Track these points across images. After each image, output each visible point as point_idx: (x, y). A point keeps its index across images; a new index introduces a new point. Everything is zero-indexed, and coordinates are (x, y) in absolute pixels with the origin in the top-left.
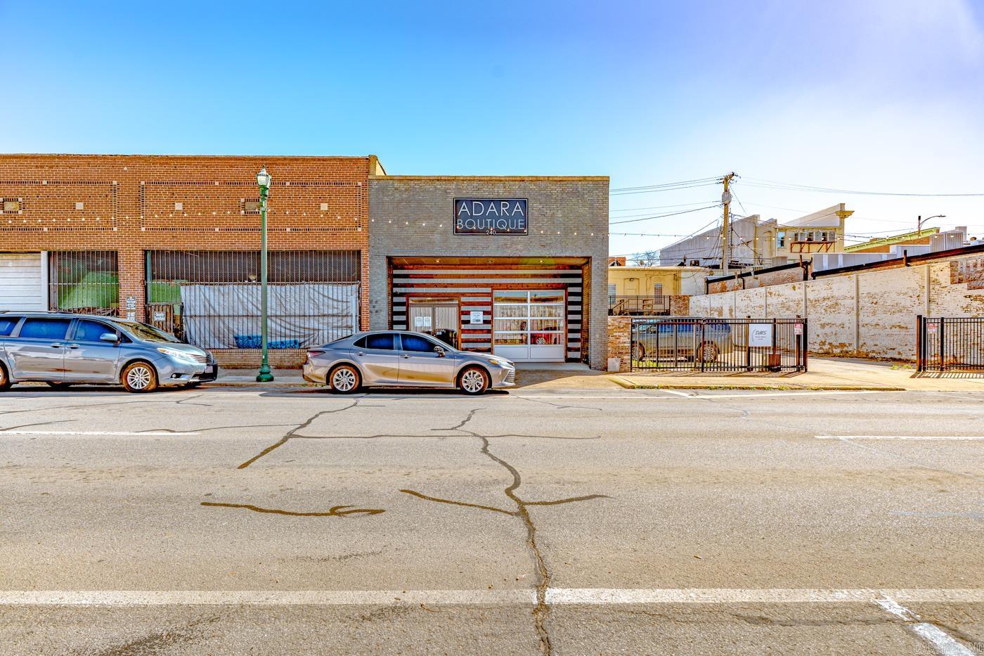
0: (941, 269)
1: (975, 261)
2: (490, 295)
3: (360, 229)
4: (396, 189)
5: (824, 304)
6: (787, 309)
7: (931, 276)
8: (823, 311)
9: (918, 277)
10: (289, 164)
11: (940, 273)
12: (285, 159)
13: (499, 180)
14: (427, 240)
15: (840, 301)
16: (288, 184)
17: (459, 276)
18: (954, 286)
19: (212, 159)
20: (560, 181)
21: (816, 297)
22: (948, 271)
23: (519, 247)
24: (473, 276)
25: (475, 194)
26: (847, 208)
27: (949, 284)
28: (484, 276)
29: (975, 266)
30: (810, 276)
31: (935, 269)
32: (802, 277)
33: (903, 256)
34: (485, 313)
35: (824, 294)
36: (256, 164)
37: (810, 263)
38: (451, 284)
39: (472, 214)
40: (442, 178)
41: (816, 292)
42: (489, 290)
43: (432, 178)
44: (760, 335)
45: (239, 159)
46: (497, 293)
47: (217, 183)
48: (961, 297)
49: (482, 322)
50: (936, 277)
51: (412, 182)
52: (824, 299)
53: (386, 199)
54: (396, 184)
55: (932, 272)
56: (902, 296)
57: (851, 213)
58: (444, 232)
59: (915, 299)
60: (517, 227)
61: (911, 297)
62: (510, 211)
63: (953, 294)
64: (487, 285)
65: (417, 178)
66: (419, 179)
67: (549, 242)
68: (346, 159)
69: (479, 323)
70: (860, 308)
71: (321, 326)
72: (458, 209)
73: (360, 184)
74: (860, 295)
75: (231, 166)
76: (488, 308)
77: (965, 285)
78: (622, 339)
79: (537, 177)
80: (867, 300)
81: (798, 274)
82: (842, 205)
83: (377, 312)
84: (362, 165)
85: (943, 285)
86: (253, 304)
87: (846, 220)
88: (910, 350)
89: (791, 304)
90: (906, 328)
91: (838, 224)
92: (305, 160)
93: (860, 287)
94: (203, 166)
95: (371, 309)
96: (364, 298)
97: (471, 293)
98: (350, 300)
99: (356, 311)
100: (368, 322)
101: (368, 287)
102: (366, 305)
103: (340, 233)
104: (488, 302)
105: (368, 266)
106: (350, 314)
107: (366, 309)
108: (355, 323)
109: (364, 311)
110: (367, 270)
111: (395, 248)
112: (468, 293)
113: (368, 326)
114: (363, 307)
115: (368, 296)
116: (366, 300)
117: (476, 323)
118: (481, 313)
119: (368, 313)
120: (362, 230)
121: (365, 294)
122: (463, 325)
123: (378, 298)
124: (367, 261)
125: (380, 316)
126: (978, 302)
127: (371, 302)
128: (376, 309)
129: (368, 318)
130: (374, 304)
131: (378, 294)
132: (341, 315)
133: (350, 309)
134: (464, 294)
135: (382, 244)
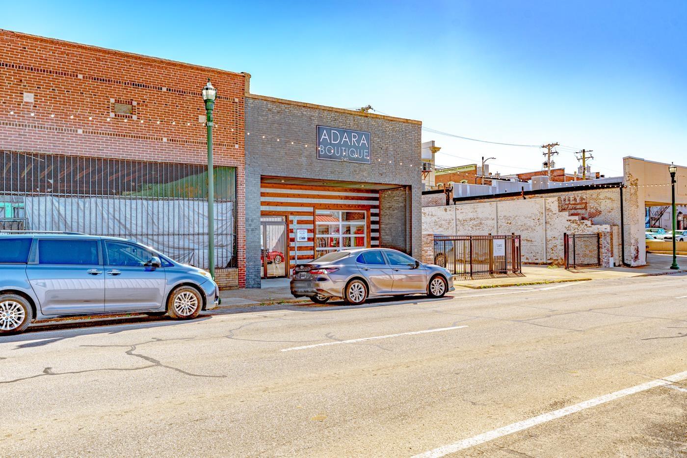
0: (552, 201)
1: (564, 197)
2: (313, 214)
3: (237, 146)
4: (269, 110)
5: (471, 223)
6: (440, 227)
7: (547, 206)
8: (470, 229)
9: (538, 206)
10: (166, 68)
11: (552, 204)
12: (162, 62)
14: (296, 162)
15: (483, 222)
16: (164, 89)
17: (288, 196)
18: (561, 213)
19: (75, 46)
20: (391, 120)
21: (464, 218)
22: (556, 203)
23: (364, 174)
24: (299, 196)
25: (333, 124)
26: (436, 145)
27: (558, 212)
28: (308, 196)
29: (565, 200)
30: (451, 201)
31: (548, 201)
32: (445, 201)
33: (521, 191)
34: (310, 231)
35: (471, 215)
36: (129, 61)
37: (451, 191)
38: (282, 203)
39: (331, 141)
40: (308, 106)
41: (464, 214)
42: (311, 209)
43: (299, 104)
45: (109, 53)
46: (318, 212)
47: (80, 76)
48: (564, 220)
49: (306, 240)
50: (549, 207)
51: (283, 105)
52: (471, 220)
53: (261, 118)
54: (270, 106)
55: (547, 203)
56: (528, 219)
57: (439, 149)
58: (309, 156)
59: (537, 221)
60: (363, 156)
61: (534, 219)
62: (358, 141)
63: (561, 219)
65: (287, 102)
66: (289, 103)
67: (385, 171)
68: (224, 73)
69: (304, 240)
70: (499, 227)
71: (196, 247)
72: (320, 136)
73: (237, 100)
74: (498, 217)
75: (99, 59)
76: (311, 227)
77: (566, 213)
78: (429, 253)
80: (504, 221)
81: (441, 199)
82: (433, 142)
83: (252, 230)
84: (238, 81)
85: (554, 212)
86: (120, 222)
87: (436, 154)
88: (534, 256)
89: (443, 222)
90: (531, 241)
91: (431, 158)
92: (182, 66)
93: (499, 211)
94: (63, 53)
95: (247, 228)
96: (241, 216)
97: (298, 212)
98: (225, 218)
99: (230, 230)
100: (245, 241)
101: (244, 205)
102: (243, 223)
103: (218, 148)
104: (311, 221)
105: (244, 183)
106: (225, 232)
107: (243, 228)
108: (229, 242)
109: (240, 230)
110: (244, 188)
111: (268, 168)
112: (295, 212)
113: (245, 245)
114: (240, 225)
115: (245, 214)
116: (243, 219)
117: (302, 240)
118: (306, 231)
119: (245, 232)
120: (239, 147)
121: (241, 212)
122: (291, 243)
123: (254, 216)
124: (244, 179)
125: (255, 234)
126: (575, 224)
127: (247, 220)
128: (252, 227)
129: (244, 236)
130: (250, 223)
131: (254, 212)
132: (216, 233)
133: (224, 227)
134: (292, 213)
135: (257, 163)
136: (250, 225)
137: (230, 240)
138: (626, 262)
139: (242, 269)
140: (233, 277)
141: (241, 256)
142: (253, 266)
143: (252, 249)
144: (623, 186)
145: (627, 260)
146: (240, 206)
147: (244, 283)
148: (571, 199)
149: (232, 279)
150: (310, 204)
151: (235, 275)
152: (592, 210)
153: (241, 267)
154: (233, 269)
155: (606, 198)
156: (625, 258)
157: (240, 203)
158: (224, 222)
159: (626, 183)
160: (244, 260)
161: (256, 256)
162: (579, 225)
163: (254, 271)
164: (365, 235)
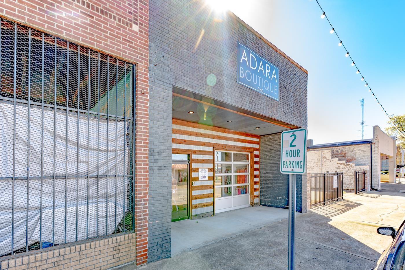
0: (327, 152)
2: (212, 154)
3: (135, 28)
7: (323, 155)
9: (317, 155)
11: (326, 154)
17: (190, 134)
18: (333, 159)
20: (292, 63)
22: (330, 154)
23: (274, 110)
24: (201, 135)
25: (251, 47)
27: (330, 158)
28: (209, 136)
31: (324, 152)
34: (210, 170)
42: (211, 149)
49: (207, 179)
50: (325, 156)
61: (313, 163)
63: (332, 162)
64: (210, 145)
67: (287, 111)
69: (205, 179)
76: (211, 166)
77: (337, 159)
83: (159, 169)
85: (328, 159)
95: (152, 165)
96: (141, 146)
97: (200, 151)
98: (114, 148)
99: (122, 169)
100: (147, 186)
101: (147, 129)
102: (144, 157)
103: (101, 17)
104: (211, 160)
105: (147, 93)
106: (112, 173)
107: (144, 165)
108: (120, 189)
109: (141, 168)
110: (147, 100)
111: (183, 77)
112: (197, 151)
113: (147, 193)
114: (139, 161)
115: (147, 143)
116: (145, 150)
117: (203, 179)
118: (207, 170)
119: (147, 172)
120: (140, 31)
121: (142, 139)
122: (194, 182)
123: (163, 148)
124: (147, 86)
125: (163, 175)
126: (343, 165)
127: (151, 152)
128: (159, 164)
129: (147, 179)
130: (156, 157)
131: (163, 141)
132: (95, 174)
133: (111, 164)
134: (195, 152)
135: (168, 66)
136: (156, 161)
137: (122, 184)
138: (373, 187)
139: (143, 233)
140: (127, 249)
141: (140, 212)
142: (159, 226)
143: (159, 199)
144: (372, 143)
145: (375, 186)
146: (140, 128)
147: (146, 254)
148: (335, 151)
149: (124, 254)
150: (211, 143)
151: (130, 245)
152: (350, 157)
153: (140, 230)
154: (126, 236)
155: (360, 150)
156: (373, 185)
157: (141, 124)
158: (111, 155)
159: (374, 142)
160: (145, 219)
161: (165, 208)
162: (346, 166)
163: (161, 232)
164: (248, 174)
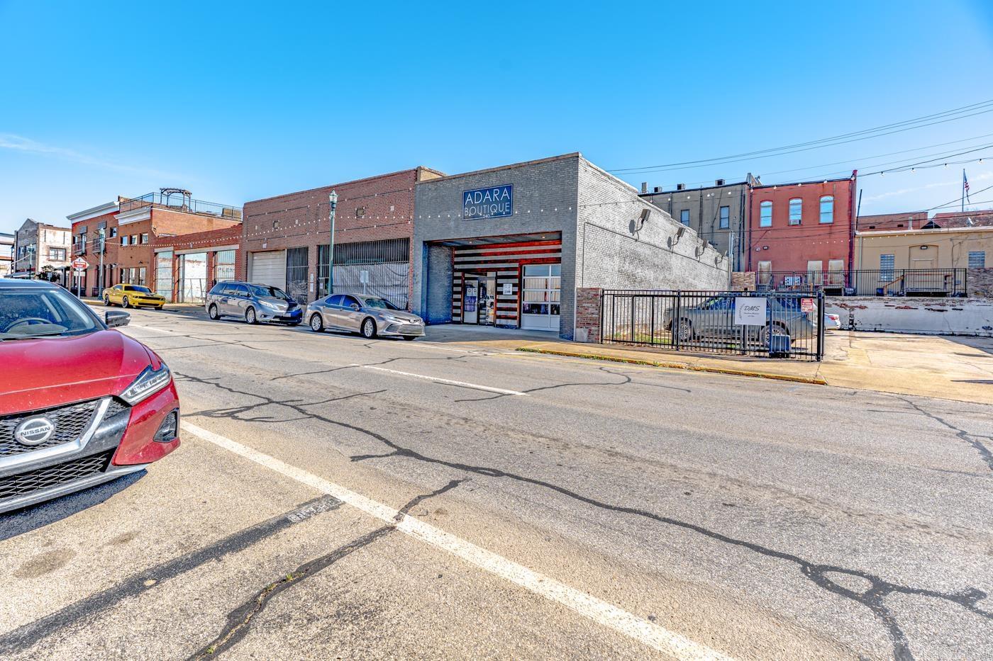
2: (518, 269)
3: (409, 222)
10: (377, 181)
13: (493, 171)
16: (376, 195)
17: (496, 254)
20: (538, 164)
23: (506, 227)
24: (506, 253)
25: (477, 186)
28: (514, 253)
36: (363, 184)
42: (517, 265)
44: (751, 312)
47: (346, 200)
49: (511, 293)
51: (439, 183)
54: (430, 186)
58: (456, 220)
64: (516, 261)
73: (411, 189)
75: (352, 188)
76: (516, 281)
78: (590, 310)
79: (520, 164)
83: (417, 283)
84: (412, 175)
95: (414, 281)
104: (517, 275)
111: (428, 234)
117: (507, 293)
118: (511, 285)
119: (412, 284)
135: (421, 232)
